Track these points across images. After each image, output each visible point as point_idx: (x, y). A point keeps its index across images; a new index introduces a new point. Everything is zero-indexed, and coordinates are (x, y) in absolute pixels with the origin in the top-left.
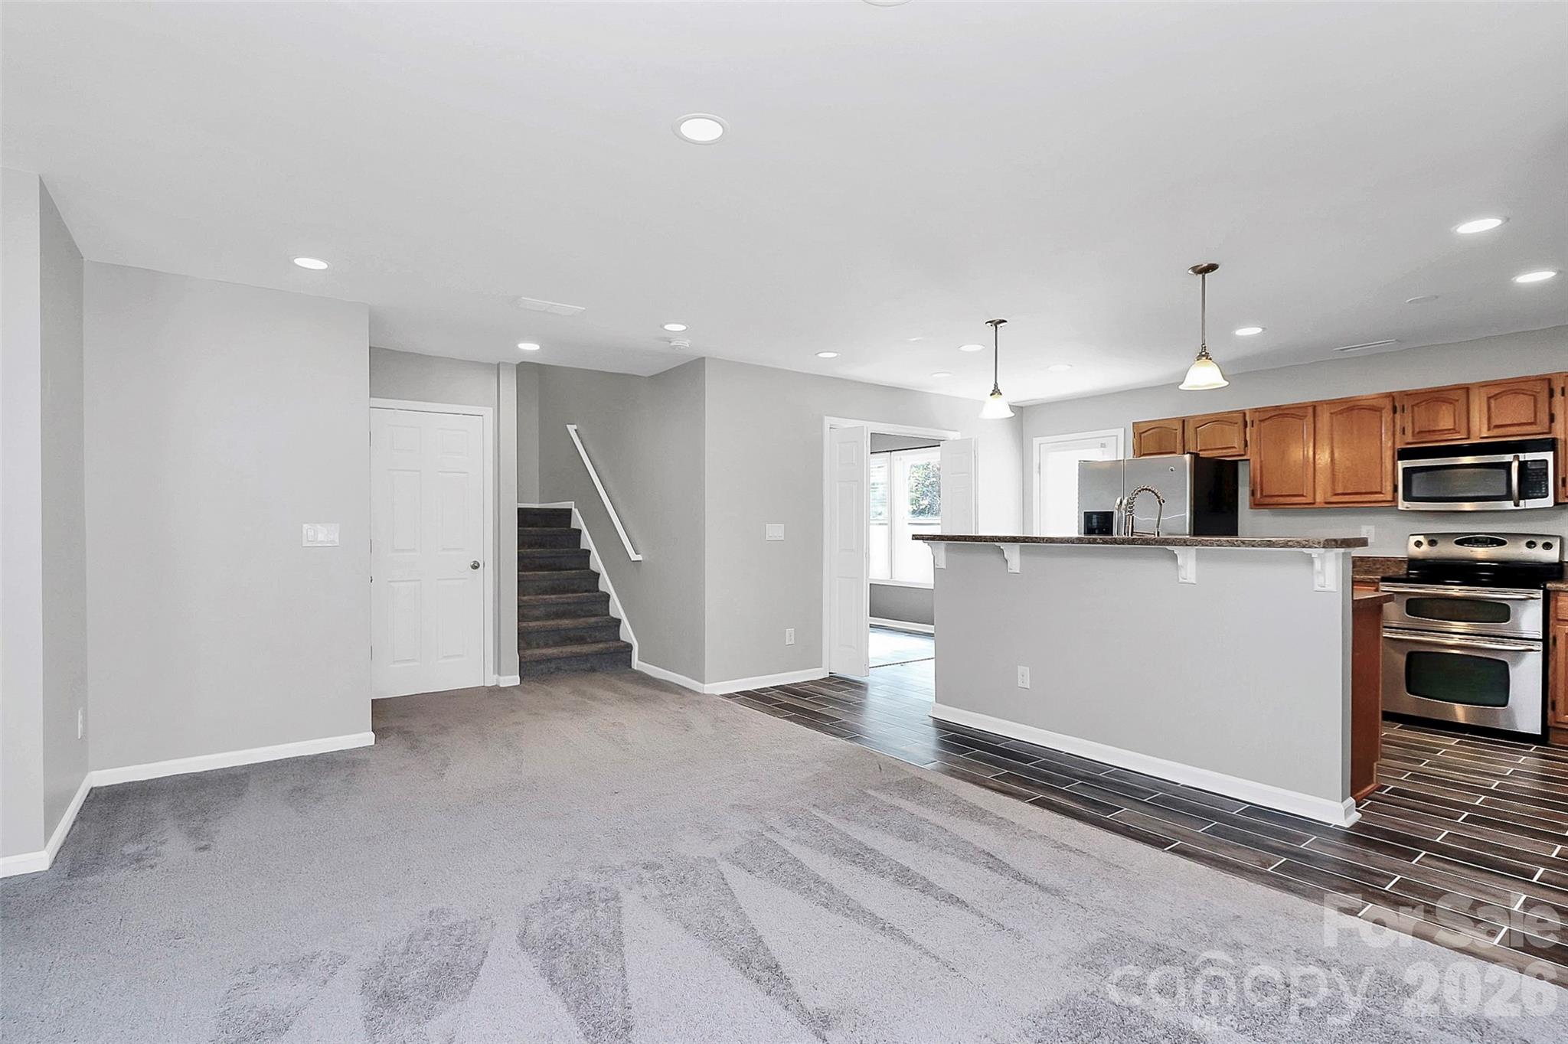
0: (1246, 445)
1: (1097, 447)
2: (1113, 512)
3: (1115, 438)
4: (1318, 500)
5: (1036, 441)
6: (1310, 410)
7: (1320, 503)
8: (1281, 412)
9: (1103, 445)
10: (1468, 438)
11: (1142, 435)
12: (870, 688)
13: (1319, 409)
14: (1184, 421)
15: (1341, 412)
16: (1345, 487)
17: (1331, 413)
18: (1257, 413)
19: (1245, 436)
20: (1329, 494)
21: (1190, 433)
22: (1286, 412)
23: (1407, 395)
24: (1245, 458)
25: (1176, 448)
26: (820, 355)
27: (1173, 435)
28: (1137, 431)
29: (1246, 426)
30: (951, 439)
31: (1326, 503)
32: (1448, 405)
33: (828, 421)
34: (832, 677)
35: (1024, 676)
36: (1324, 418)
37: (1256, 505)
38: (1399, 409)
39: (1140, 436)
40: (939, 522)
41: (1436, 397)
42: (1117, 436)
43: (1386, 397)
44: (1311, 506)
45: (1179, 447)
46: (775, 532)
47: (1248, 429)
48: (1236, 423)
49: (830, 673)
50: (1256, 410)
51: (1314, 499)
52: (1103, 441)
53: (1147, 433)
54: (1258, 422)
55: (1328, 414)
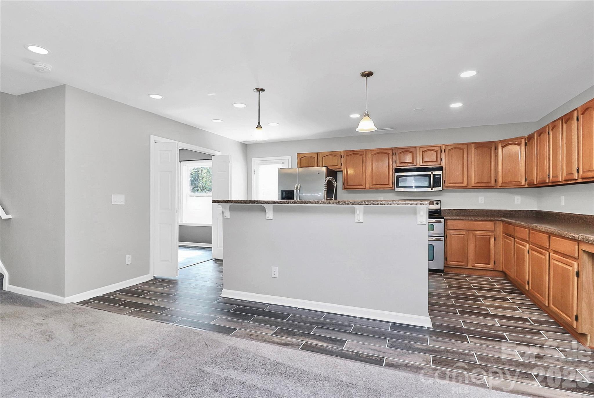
0: (341, 165)
1: (281, 164)
2: (294, 191)
3: (288, 160)
4: (367, 187)
5: (253, 160)
6: (365, 152)
7: (368, 188)
8: (354, 153)
9: (283, 163)
10: (416, 166)
11: (301, 159)
12: (179, 283)
13: (367, 152)
14: (318, 154)
15: (376, 154)
16: (376, 182)
17: (372, 154)
18: (346, 153)
19: (341, 162)
20: (371, 185)
21: (320, 159)
22: (356, 153)
23: (397, 149)
24: (341, 170)
25: (314, 165)
26: (152, 96)
27: (313, 159)
28: (299, 157)
29: (341, 158)
30: (217, 155)
31: (370, 188)
32: (410, 153)
33: (153, 138)
34: (155, 279)
35: (275, 271)
36: (369, 156)
37: (344, 188)
38: (394, 154)
39: (300, 159)
40: (212, 195)
41: (406, 150)
42: (288, 159)
43: (390, 149)
44: (365, 189)
45: (316, 164)
46: (119, 199)
47: (342, 158)
48: (338, 156)
49: (154, 276)
50: (345, 151)
51: (366, 186)
52: (283, 161)
53: (303, 158)
54: (346, 156)
55: (371, 154)
